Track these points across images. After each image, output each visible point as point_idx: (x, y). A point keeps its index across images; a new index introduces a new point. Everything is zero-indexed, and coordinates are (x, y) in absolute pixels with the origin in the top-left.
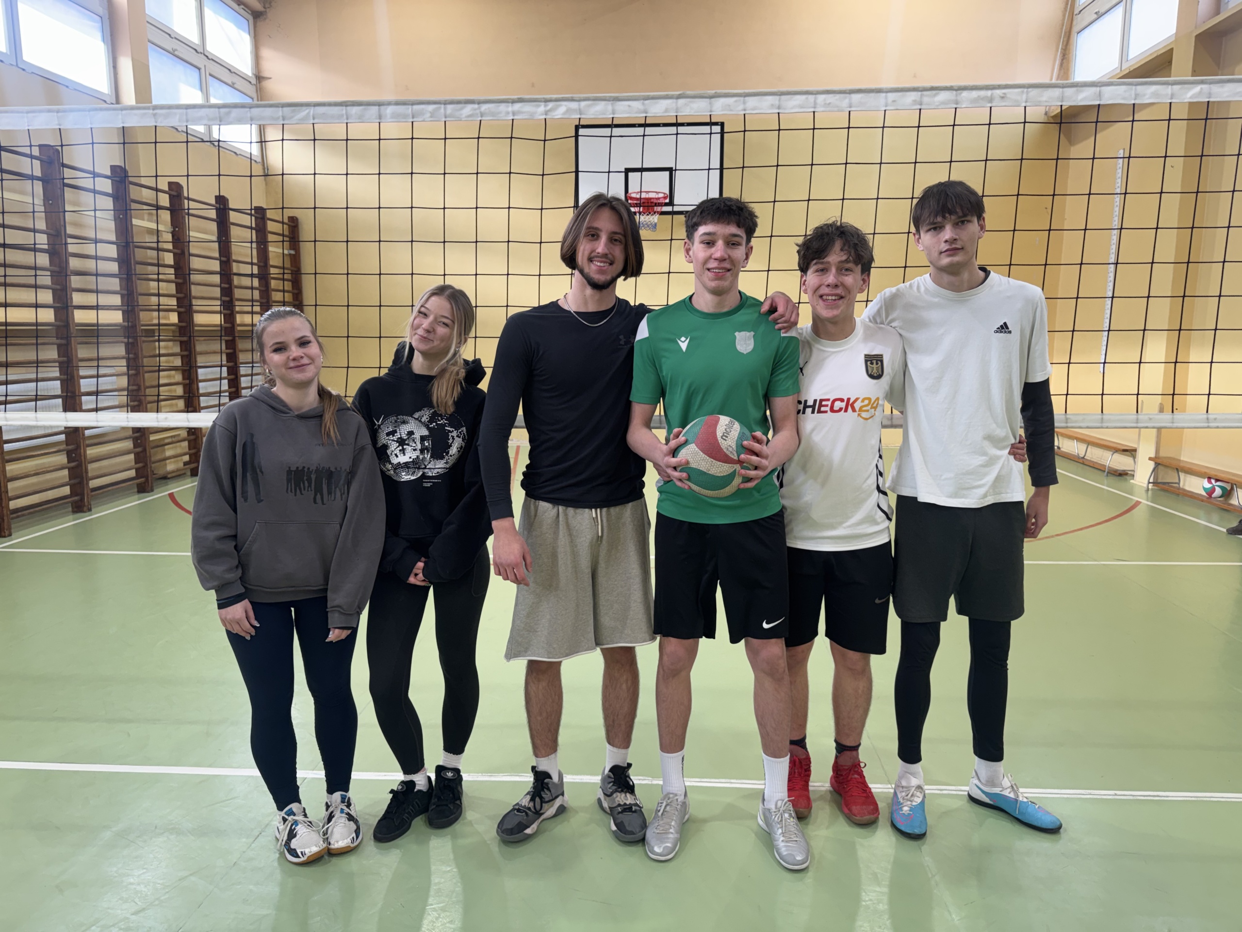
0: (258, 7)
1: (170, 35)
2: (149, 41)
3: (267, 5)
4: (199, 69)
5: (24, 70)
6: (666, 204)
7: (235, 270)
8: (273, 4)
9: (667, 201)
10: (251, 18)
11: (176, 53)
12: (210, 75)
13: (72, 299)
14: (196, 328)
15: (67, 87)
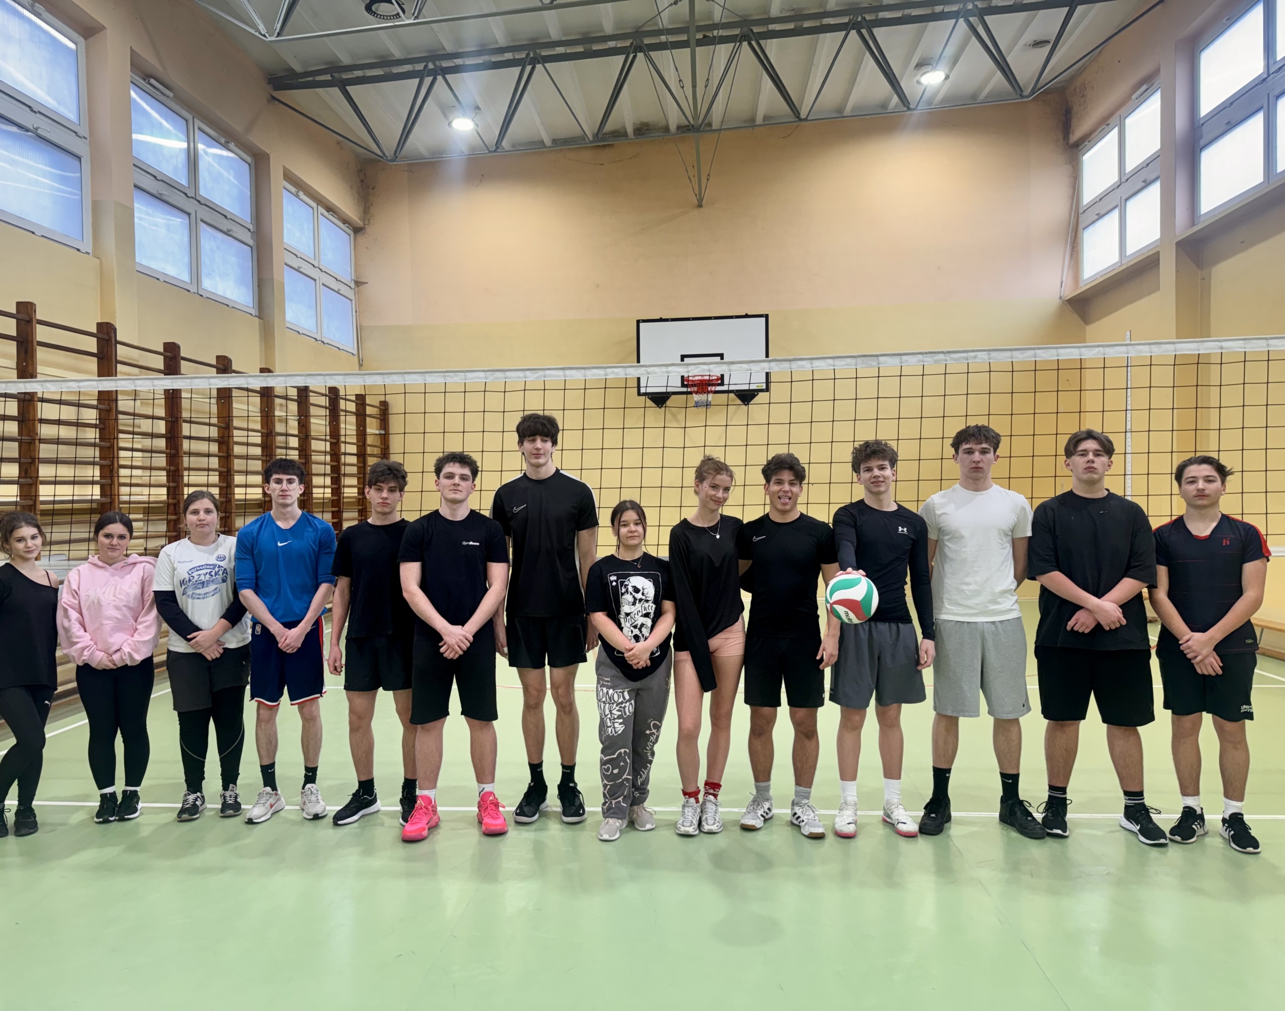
0: (360, 223)
1: (296, 255)
2: (286, 264)
3: (366, 222)
4: (315, 280)
5: (201, 296)
6: (719, 385)
7: (343, 450)
8: (371, 221)
9: (720, 382)
10: (351, 233)
11: (301, 270)
12: (323, 284)
13: (234, 479)
14: (314, 501)
15: (228, 306)
